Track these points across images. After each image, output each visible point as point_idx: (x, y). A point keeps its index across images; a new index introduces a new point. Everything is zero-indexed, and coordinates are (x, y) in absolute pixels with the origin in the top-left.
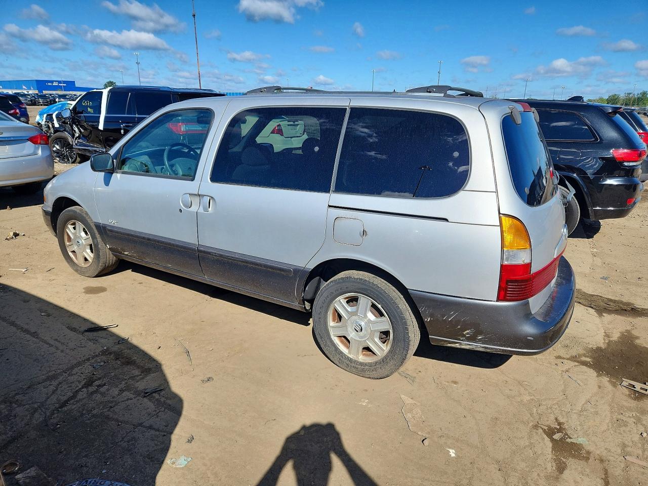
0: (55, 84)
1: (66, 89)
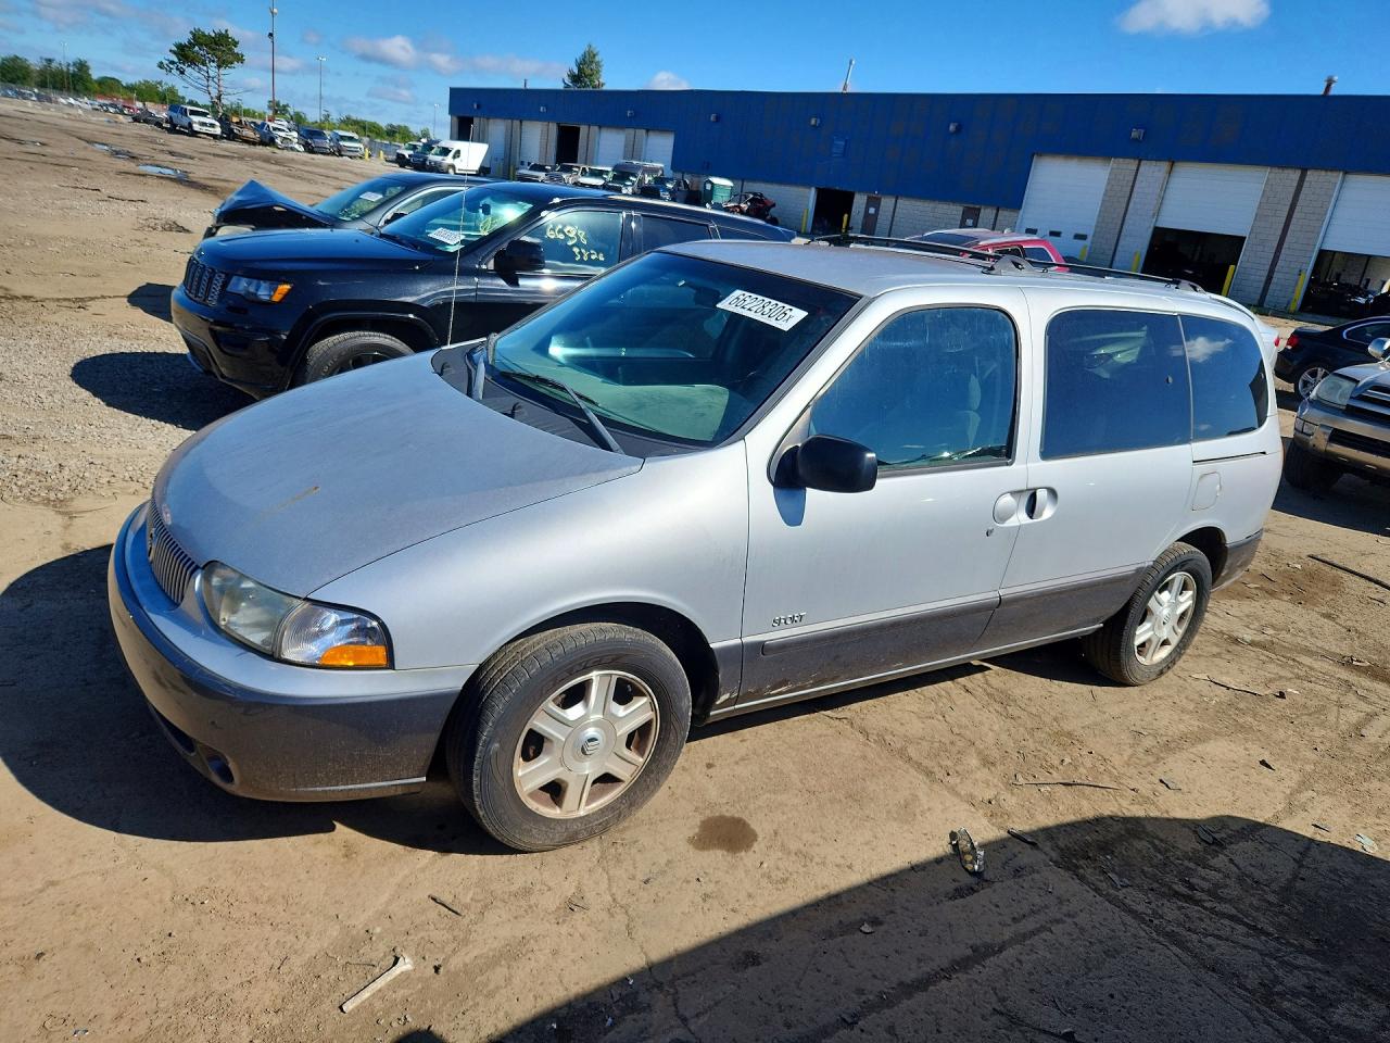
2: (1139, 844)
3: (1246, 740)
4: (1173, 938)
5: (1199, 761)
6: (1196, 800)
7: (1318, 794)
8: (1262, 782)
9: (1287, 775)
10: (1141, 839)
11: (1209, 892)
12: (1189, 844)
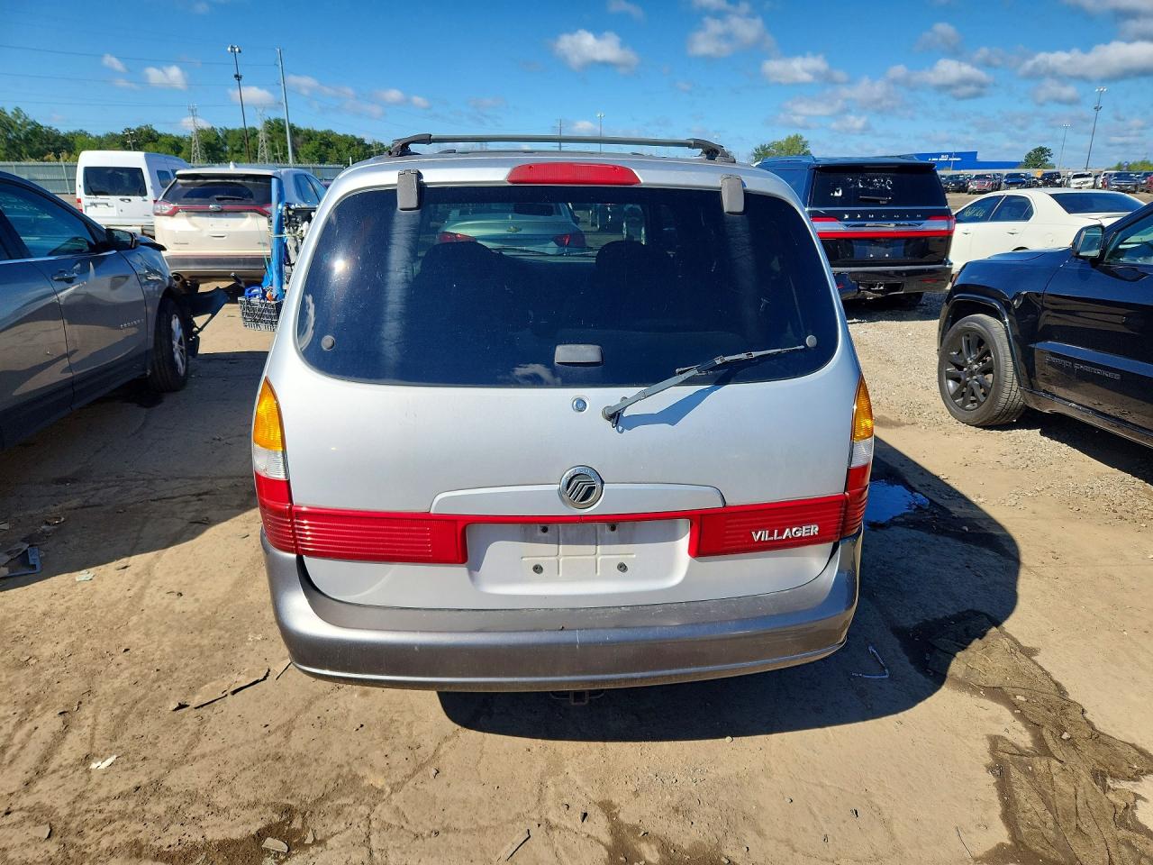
0: (943, 158)
1: (957, 166)
2: (237, 502)
3: (201, 612)
4: (199, 478)
5: (231, 564)
6: (219, 537)
7: (125, 597)
8: (175, 577)
9: (155, 599)
10: (238, 505)
11: (190, 502)
12: (211, 514)
